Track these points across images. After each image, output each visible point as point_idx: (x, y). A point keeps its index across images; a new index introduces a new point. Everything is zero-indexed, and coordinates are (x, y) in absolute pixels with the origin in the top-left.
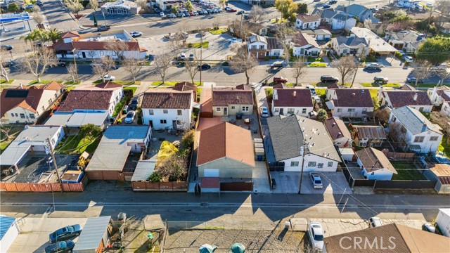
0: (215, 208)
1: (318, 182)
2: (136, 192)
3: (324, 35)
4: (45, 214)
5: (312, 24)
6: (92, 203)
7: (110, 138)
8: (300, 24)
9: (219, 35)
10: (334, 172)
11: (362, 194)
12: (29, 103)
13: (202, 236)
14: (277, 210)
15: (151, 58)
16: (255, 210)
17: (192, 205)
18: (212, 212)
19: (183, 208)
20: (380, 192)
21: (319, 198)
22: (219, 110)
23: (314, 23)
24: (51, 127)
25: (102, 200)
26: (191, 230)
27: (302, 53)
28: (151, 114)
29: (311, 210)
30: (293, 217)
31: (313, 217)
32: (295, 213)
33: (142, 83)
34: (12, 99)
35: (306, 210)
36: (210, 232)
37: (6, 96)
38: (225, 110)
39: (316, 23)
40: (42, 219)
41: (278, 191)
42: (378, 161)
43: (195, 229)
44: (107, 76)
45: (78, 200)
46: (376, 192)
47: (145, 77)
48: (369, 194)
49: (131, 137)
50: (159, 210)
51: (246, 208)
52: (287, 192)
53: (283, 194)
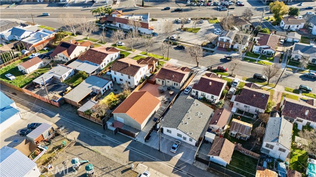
0: (108, 140)
1: (174, 148)
2: (80, 116)
3: (293, 39)
4: (37, 113)
5: (293, 27)
6: (58, 115)
7: (86, 82)
8: (283, 25)
9: (212, 24)
10: (193, 146)
11: (198, 167)
12: (68, 52)
13: (87, 153)
14: (138, 155)
15: (154, 34)
16: (126, 150)
17: (99, 134)
18: (104, 142)
19: (92, 134)
20: (211, 171)
21: (168, 158)
22: (159, 81)
23: (296, 26)
24: (68, 68)
25: (63, 115)
26: (85, 147)
27: (260, 50)
28: (115, 74)
29: (156, 164)
30: (142, 163)
31: (153, 168)
32: (145, 161)
33: (136, 50)
34: (63, 48)
35: (154, 162)
36: (93, 152)
37: (61, 46)
38: (163, 82)
39: (298, 26)
40: (34, 115)
41: (148, 144)
42: (220, 150)
43: (87, 148)
44: (120, 42)
45: (53, 111)
46: (208, 170)
47: (141, 47)
48: (203, 169)
49: (96, 85)
50: (82, 130)
51: (123, 147)
52: (153, 146)
53: (150, 147)
